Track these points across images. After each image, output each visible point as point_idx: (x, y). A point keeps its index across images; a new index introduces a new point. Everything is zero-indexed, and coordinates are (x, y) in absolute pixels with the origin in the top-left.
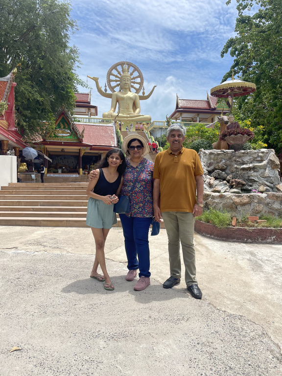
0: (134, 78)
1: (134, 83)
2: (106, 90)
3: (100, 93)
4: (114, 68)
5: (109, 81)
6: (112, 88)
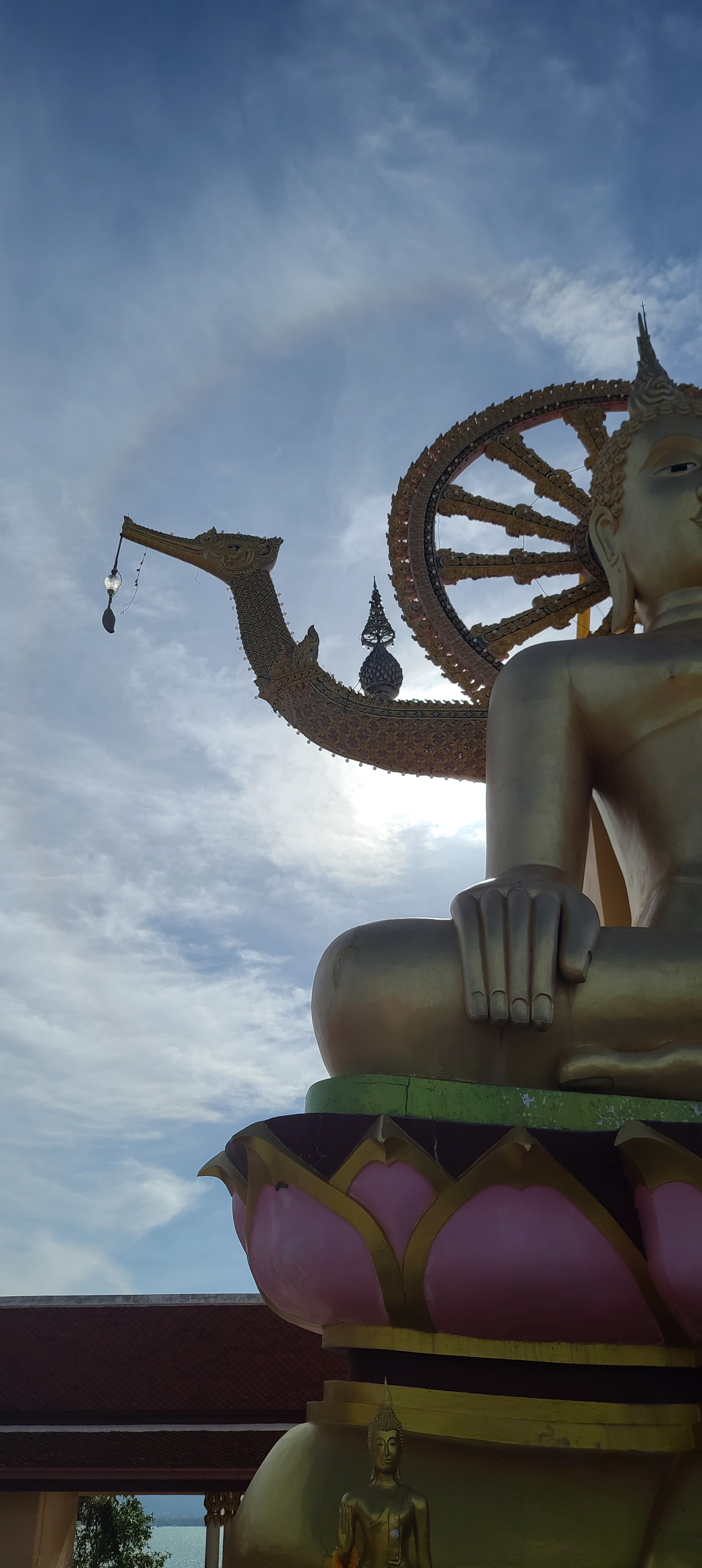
2: (382, 674)
3: (298, 711)
4: (487, 443)
5: (429, 566)
6: (469, 642)
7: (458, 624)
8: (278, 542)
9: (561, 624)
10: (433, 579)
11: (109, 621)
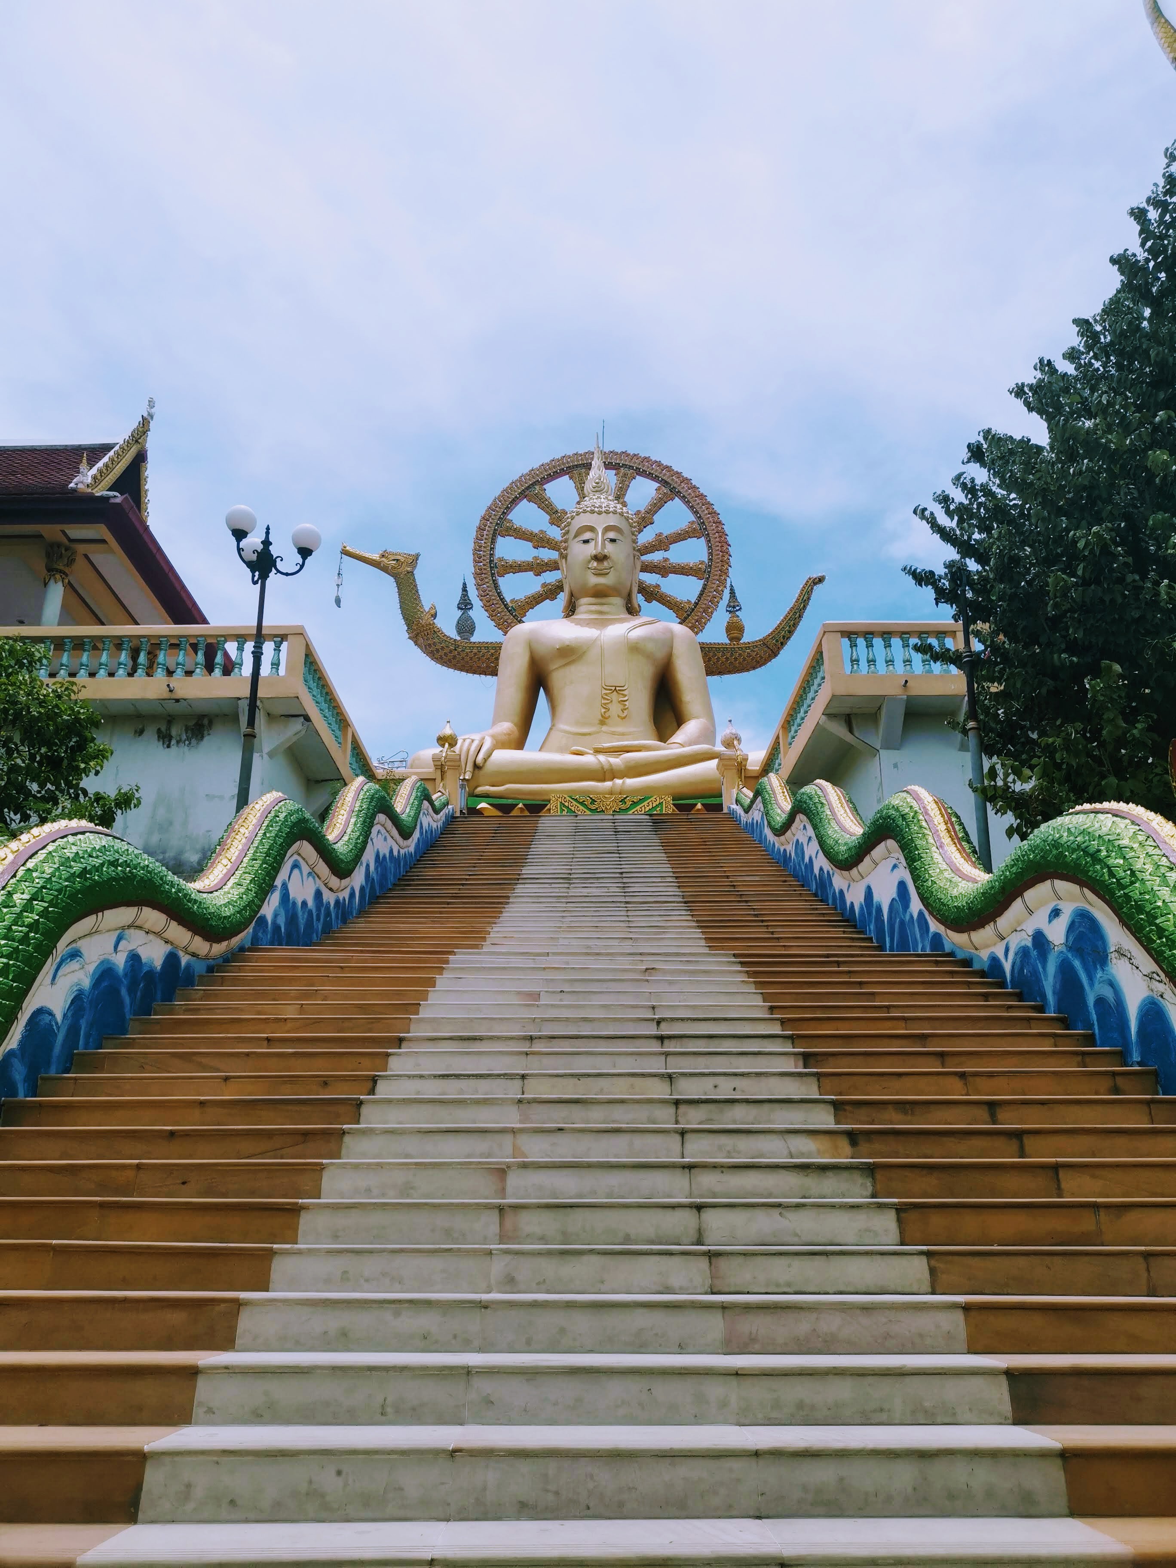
0: (662, 543)
1: (663, 570)
2: (466, 627)
3: (425, 646)
4: (526, 493)
5: (491, 567)
6: (507, 609)
7: (502, 600)
8: (417, 556)
9: (552, 599)
10: (493, 575)
11: (338, 602)
